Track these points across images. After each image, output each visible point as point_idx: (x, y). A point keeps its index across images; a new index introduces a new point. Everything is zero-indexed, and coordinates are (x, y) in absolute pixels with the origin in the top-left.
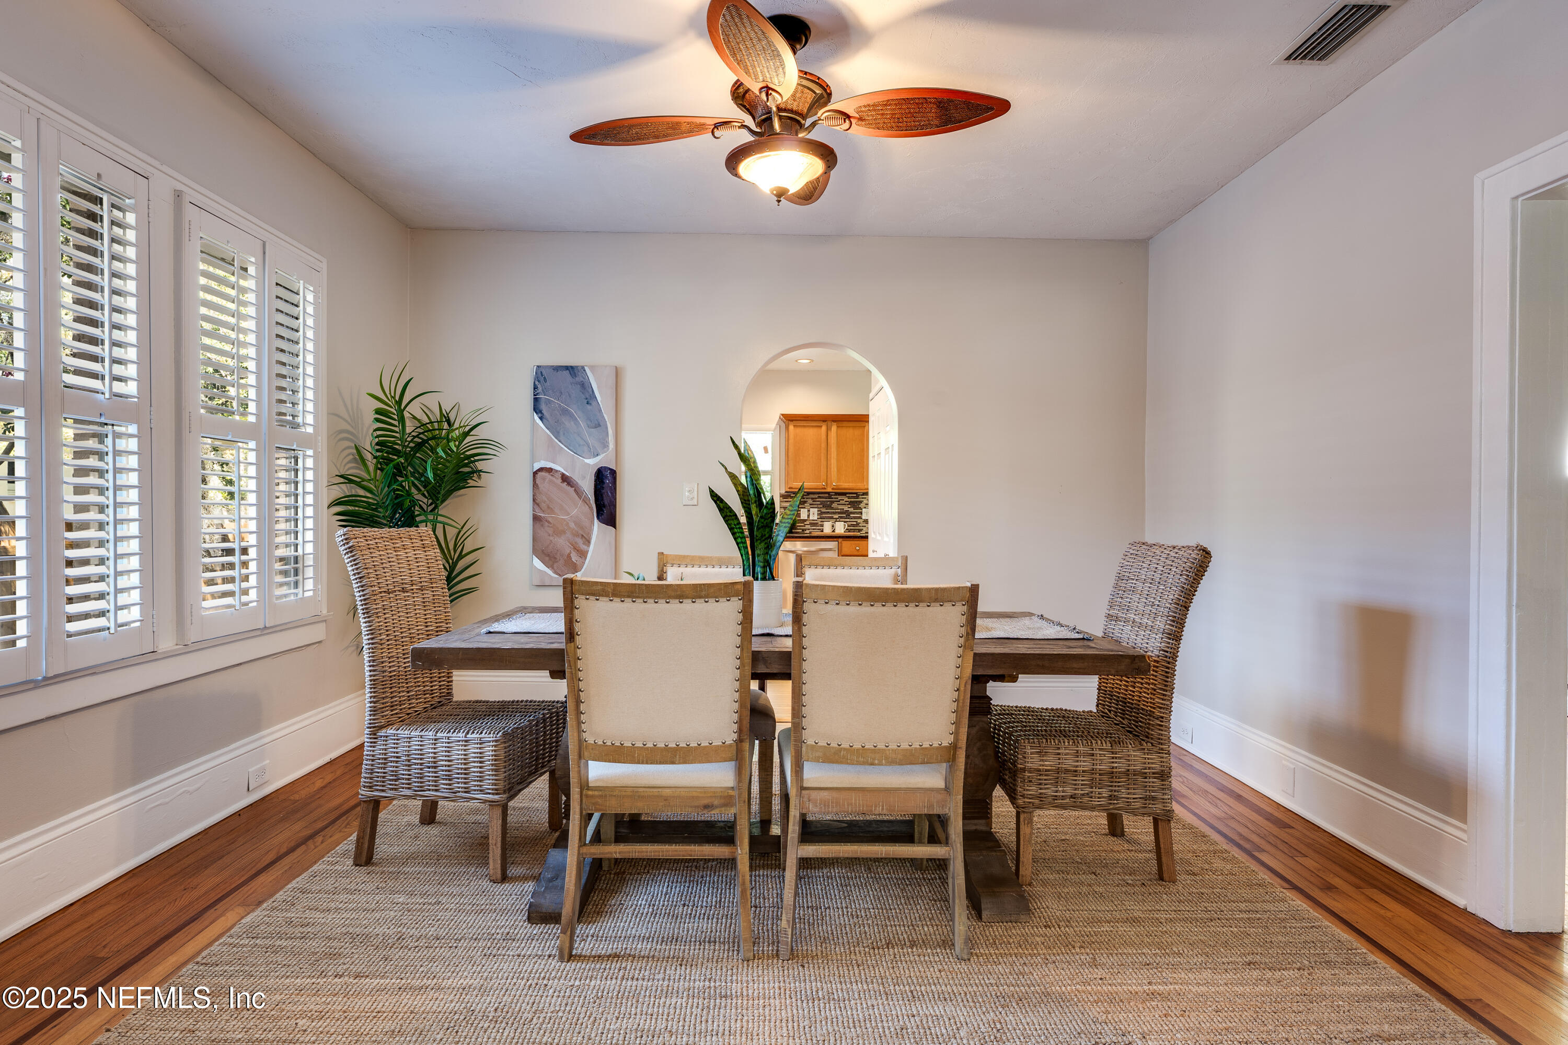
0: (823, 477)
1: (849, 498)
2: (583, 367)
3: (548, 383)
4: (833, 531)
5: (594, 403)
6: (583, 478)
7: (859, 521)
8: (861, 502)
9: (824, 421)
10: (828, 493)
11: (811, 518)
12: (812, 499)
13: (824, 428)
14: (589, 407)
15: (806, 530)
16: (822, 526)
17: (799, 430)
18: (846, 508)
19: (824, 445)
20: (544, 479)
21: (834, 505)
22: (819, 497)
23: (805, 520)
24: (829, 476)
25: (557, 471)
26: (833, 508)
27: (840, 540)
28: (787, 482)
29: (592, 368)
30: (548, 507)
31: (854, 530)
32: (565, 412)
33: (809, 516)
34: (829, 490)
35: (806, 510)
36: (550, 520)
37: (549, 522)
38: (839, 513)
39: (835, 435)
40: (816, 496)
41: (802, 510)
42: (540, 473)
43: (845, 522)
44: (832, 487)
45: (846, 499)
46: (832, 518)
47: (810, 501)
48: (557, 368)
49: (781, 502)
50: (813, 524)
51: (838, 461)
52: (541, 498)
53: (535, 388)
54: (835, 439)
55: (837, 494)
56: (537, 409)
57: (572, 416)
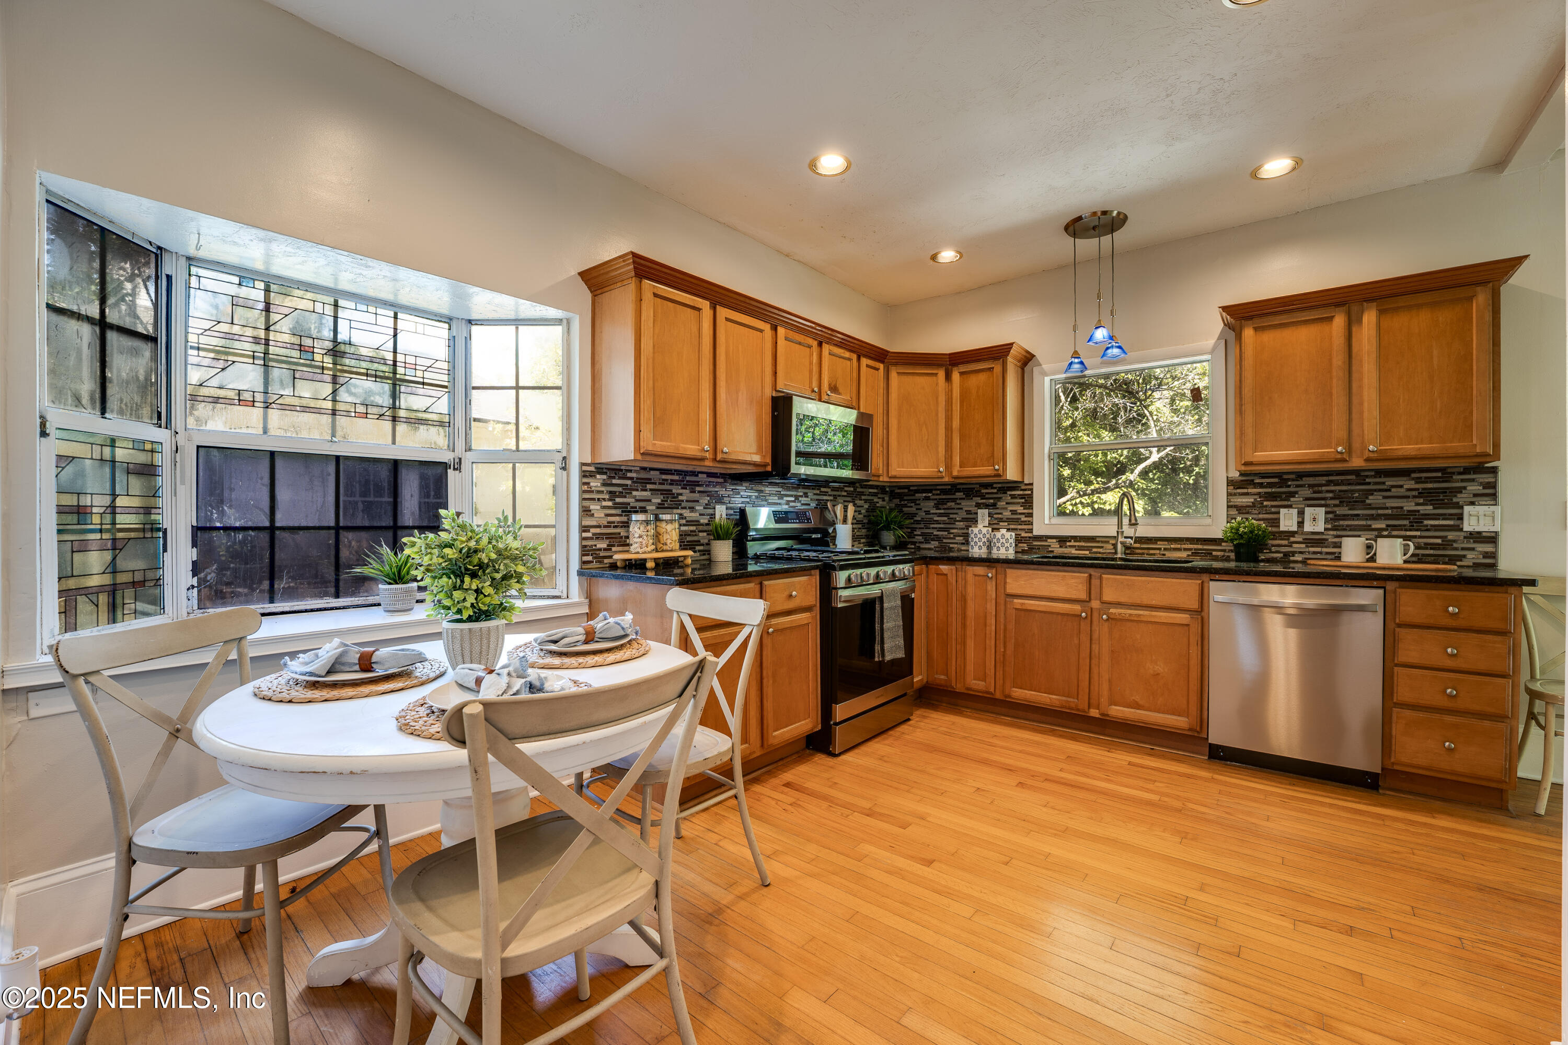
0: (1338, 429)
1: (1418, 480)
4: (1372, 559)
7: (1451, 535)
8: (1460, 490)
9: (1338, 305)
10: (1357, 472)
11: (1308, 527)
12: (1310, 486)
13: (1339, 321)
15: (1293, 553)
16: (1339, 545)
17: (1268, 337)
18: (1409, 506)
19: (1338, 360)
21: (1371, 500)
22: (1329, 483)
23: (1293, 534)
24: (1356, 431)
26: (1370, 507)
27: (1390, 586)
28: (1240, 451)
31: (1436, 560)
33: (1301, 524)
34: (1357, 462)
35: (1294, 512)
38: (1387, 517)
39: (1373, 332)
40: (1323, 480)
41: (1283, 511)
43: (1406, 538)
44: (1366, 455)
45: (1409, 484)
46: (1368, 528)
47: (1307, 492)
49: (1229, 494)
50: (1315, 540)
51: (1382, 391)
54: (1374, 341)
55: (1379, 473)
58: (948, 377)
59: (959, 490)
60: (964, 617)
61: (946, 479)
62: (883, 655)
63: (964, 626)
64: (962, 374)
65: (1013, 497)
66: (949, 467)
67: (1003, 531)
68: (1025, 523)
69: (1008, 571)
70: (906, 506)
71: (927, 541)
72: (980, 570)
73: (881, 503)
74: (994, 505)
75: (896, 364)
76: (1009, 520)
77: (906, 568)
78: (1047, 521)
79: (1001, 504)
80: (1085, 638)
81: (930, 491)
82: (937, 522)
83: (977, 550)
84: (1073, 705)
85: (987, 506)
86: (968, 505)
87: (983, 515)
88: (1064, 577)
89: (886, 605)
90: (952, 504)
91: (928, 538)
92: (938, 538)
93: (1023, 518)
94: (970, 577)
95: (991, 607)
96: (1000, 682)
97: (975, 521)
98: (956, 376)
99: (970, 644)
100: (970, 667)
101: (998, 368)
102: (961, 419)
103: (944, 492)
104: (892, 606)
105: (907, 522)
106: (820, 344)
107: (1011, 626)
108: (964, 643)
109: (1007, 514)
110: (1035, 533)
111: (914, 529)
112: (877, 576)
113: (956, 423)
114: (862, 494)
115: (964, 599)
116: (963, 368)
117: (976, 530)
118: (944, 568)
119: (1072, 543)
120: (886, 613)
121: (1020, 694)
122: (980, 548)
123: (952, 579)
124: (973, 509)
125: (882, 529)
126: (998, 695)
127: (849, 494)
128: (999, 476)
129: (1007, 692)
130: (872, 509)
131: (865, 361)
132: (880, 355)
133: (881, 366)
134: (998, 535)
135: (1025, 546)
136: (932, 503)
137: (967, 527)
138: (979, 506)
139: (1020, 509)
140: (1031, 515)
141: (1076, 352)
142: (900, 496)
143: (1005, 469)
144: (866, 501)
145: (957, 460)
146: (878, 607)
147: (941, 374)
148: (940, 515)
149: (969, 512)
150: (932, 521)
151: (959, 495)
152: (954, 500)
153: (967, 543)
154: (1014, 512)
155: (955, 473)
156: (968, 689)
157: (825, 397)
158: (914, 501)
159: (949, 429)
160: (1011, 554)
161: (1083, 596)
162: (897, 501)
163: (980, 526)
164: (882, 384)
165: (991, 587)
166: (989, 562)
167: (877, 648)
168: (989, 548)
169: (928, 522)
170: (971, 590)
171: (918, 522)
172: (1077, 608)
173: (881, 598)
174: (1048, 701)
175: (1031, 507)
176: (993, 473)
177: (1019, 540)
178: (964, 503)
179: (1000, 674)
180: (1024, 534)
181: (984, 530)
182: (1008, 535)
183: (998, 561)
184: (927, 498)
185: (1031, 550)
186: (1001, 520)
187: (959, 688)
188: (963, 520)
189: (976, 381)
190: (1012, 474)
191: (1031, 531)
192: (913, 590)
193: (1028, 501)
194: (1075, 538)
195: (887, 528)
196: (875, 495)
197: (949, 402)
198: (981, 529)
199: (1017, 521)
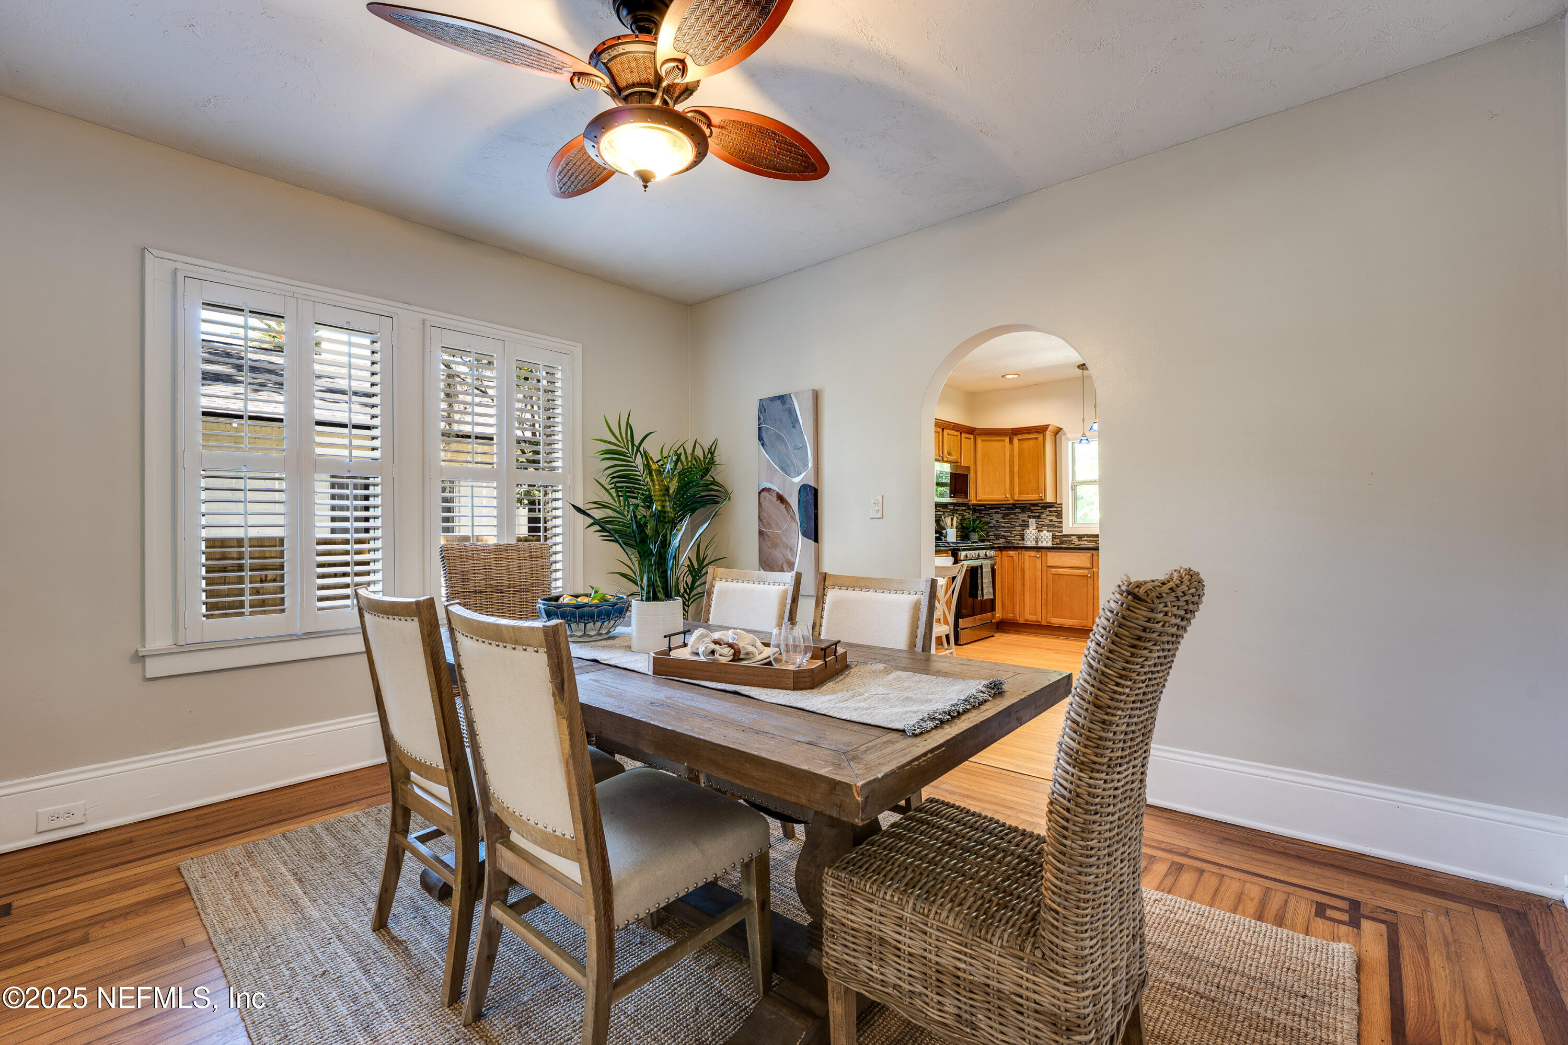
2: (790, 395)
3: (767, 414)
5: (797, 426)
6: (791, 495)
14: (794, 430)
20: (765, 498)
25: (774, 490)
29: (796, 394)
30: (768, 523)
32: (779, 437)
36: (769, 534)
37: (768, 536)
42: (763, 493)
48: (772, 399)
52: (764, 514)
53: (759, 419)
56: (760, 438)
57: (783, 441)
58: (1011, 442)
59: (1017, 508)
60: (1023, 580)
61: (1010, 502)
62: (983, 596)
63: (1023, 585)
64: (1019, 440)
65: (1050, 511)
66: (1012, 495)
67: (1045, 532)
68: (1058, 527)
69: (1048, 553)
70: (983, 517)
71: (997, 539)
72: (1032, 553)
73: (968, 516)
74: (1039, 517)
75: (980, 435)
76: (1048, 526)
77: (991, 553)
78: (1071, 526)
79: (1043, 516)
80: (1090, 588)
81: (999, 508)
82: (1004, 527)
83: (1029, 543)
84: (1084, 624)
85: (1034, 517)
86: (1023, 516)
87: (1033, 522)
88: (1079, 556)
89: (984, 570)
90: (1013, 516)
91: (998, 537)
92: (1004, 537)
93: (1057, 524)
94: (1027, 557)
95: (1039, 574)
96: (1044, 616)
97: (1028, 526)
98: (1016, 441)
99: (1027, 594)
100: (1027, 609)
101: (1040, 437)
102: (1019, 466)
103: (1008, 509)
104: (987, 570)
105: (986, 527)
106: (943, 429)
107: (1050, 584)
108: (1024, 595)
109: (1047, 522)
110: (1064, 533)
111: (988, 532)
112: (979, 555)
113: (1016, 469)
114: (957, 510)
115: (1023, 570)
116: (1020, 437)
117: (1028, 532)
118: (1011, 553)
119: (1086, 538)
120: (984, 574)
121: (1055, 621)
122: (1031, 542)
123: (1016, 559)
124: (1026, 519)
125: (971, 531)
126: (1044, 623)
127: (951, 511)
128: (1042, 500)
129: (1048, 620)
130: (963, 519)
131: (964, 435)
132: (971, 431)
133: (972, 437)
134: (1042, 534)
135: (1058, 541)
136: (1000, 516)
137: (1023, 530)
138: (1029, 517)
139: (1055, 519)
140: (1061, 522)
141: (1084, 434)
142: (980, 511)
143: (1045, 496)
144: (960, 514)
145: (1017, 490)
146: (979, 571)
147: (1007, 439)
148: (1005, 523)
149: (1023, 521)
150: (1000, 527)
151: (1018, 510)
152: (1014, 514)
153: (1023, 539)
154: (1051, 521)
155: (1016, 498)
156: (1026, 621)
157: (945, 459)
158: (989, 514)
159: (1012, 472)
160: (1050, 544)
161: (1089, 565)
162: (978, 514)
163: (1031, 529)
164: (973, 447)
165: (1039, 562)
166: (1037, 549)
167: (979, 592)
168: (1037, 542)
169: (997, 527)
170: (1027, 565)
171: (991, 527)
172: (1086, 572)
173: (981, 567)
174: (1071, 623)
175: (1061, 518)
176: (1038, 498)
177: (1054, 537)
178: (1020, 515)
179: (1044, 611)
180: (1057, 534)
181: (1034, 532)
182: (1048, 534)
183: (1042, 548)
184: (997, 513)
185: (1062, 543)
186: (1043, 525)
187: (1021, 621)
188: (1020, 525)
189: (1028, 445)
190: (1049, 499)
191: (1061, 531)
192: (994, 565)
193: (1059, 514)
194: (1087, 536)
195: (974, 531)
196: (964, 510)
197: (1012, 456)
198: (1031, 532)
199: (1053, 526)
